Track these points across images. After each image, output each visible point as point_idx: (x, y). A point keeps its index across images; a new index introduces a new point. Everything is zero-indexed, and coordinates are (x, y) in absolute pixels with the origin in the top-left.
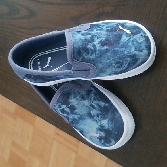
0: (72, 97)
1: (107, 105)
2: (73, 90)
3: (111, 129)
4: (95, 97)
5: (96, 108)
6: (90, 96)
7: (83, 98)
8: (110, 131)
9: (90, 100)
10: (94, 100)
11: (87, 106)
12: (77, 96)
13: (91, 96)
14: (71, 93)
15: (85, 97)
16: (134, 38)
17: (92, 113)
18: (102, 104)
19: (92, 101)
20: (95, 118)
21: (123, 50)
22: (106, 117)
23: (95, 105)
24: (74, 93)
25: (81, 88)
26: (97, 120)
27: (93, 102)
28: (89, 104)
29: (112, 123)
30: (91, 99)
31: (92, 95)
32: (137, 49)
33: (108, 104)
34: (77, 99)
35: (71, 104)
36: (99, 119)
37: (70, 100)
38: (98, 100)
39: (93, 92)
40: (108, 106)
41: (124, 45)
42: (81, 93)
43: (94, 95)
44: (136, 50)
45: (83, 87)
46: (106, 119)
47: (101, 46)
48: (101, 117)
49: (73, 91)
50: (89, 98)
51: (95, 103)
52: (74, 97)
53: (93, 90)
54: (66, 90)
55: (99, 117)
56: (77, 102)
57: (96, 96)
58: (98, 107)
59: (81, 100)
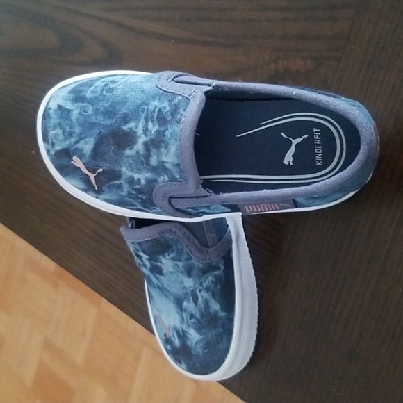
0: (170, 256)
1: (222, 314)
2: (183, 245)
3: (194, 353)
4: (213, 285)
5: (198, 303)
6: (205, 277)
7: (189, 272)
8: (190, 353)
9: (199, 283)
10: (206, 288)
11: (184, 288)
12: (180, 261)
13: (207, 278)
14: (174, 247)
15: (195, 272)
16: (68, 142)
17: (185, 304)
18: (215, 306)
19: (200, 287)
20: (184, 315)
21: (93, 118)
22: (202, 331)
23: (200, 299)
24: (179, 252)
25: (200, 249)
26: (185, 320)
27: (200, 291)
28: (191, 289)
29: (205, 349)
30: (201, 284)
31: (211, 278)
32: (66, 113)
33: (224, 313)
34: (177, 265)
35: (159, 264)
36: (190, 322)
37: (161, 257)
38: (213, 295)
39: (217, 273)
40: (220, 318)
41: (91, 128)
42: (193, 261)
43: (213, 279)
44: (69, 111)
45: (206, 250)
46: (201, 334)
47: (135, 130)
48: (195, 323)
49: (180, 246)
50: (199, 280)
51: (203, 295)
52: (173, 259)
53: (219, 269)
54: (169, 236)
55: (190, 319)
56: (171, 270)
57: (216, 286)
58: (203, 306)
59: (182, 272)
